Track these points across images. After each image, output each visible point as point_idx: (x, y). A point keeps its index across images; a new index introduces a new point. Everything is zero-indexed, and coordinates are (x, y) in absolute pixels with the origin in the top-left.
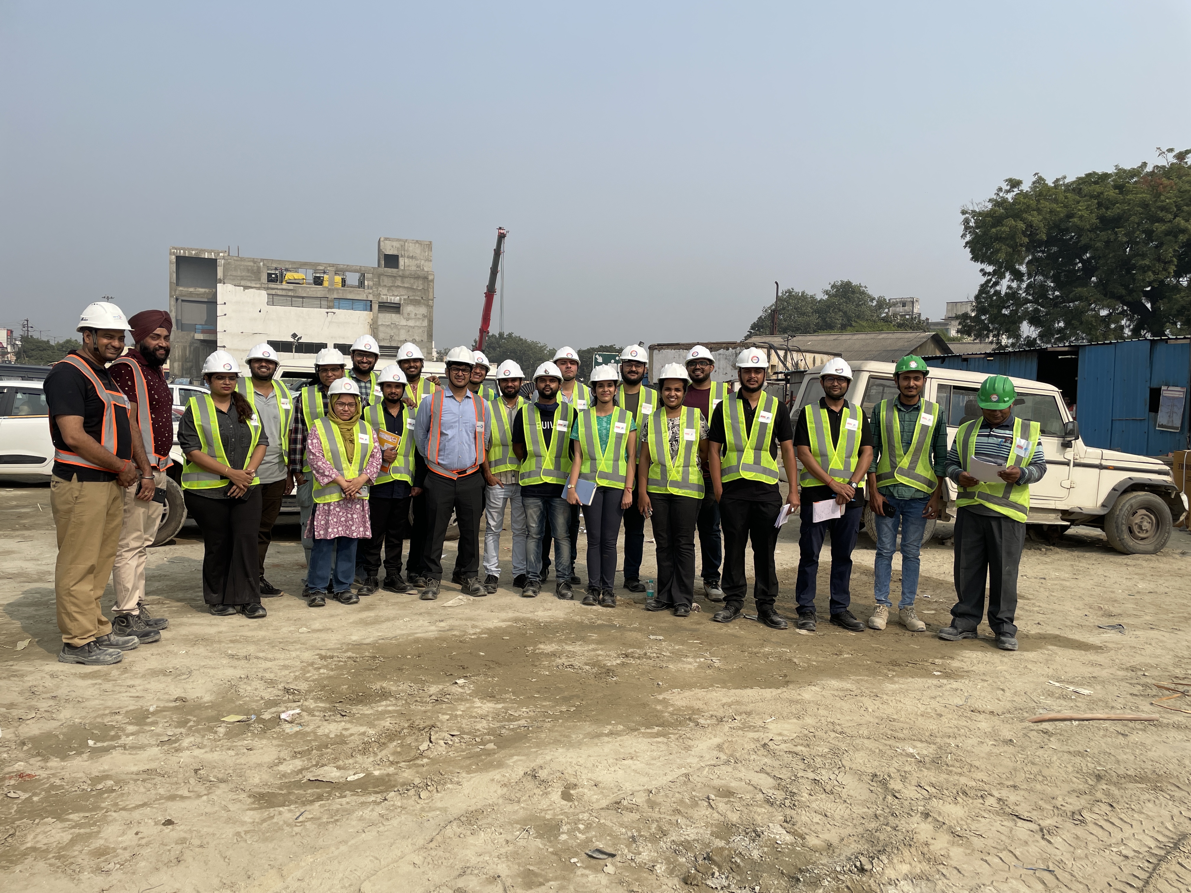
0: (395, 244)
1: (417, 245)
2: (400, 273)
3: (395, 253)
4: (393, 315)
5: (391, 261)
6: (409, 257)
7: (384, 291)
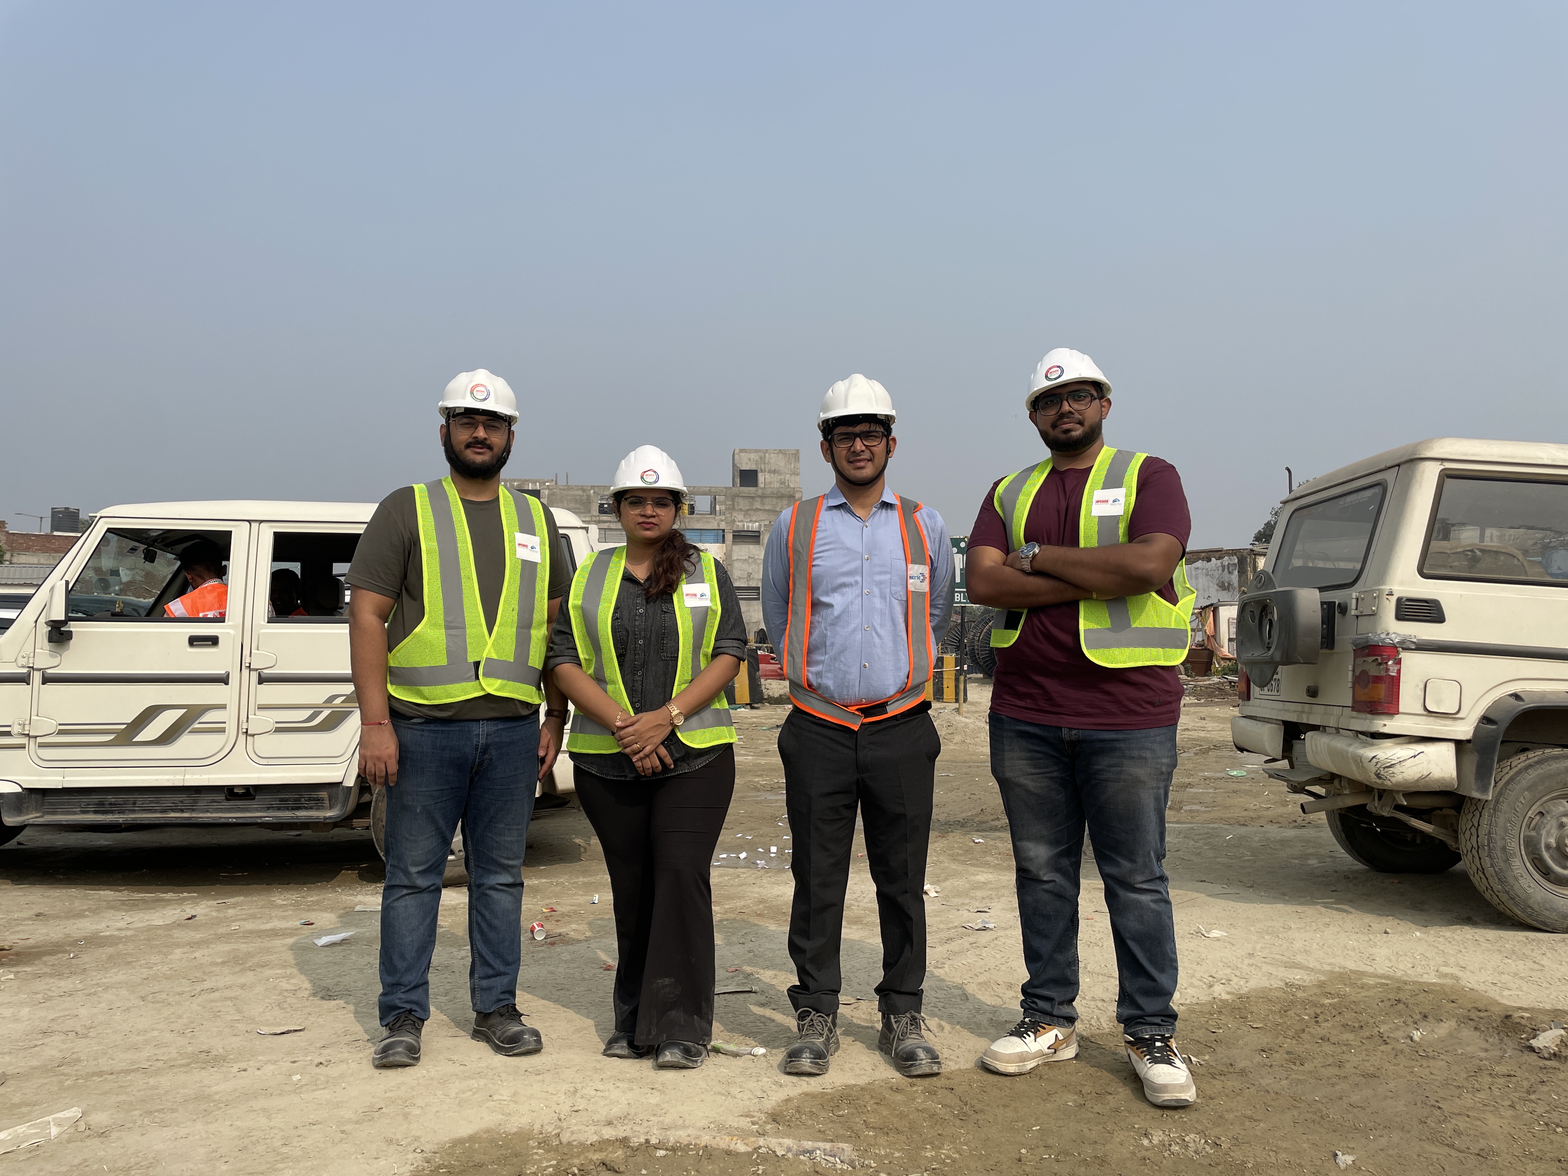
0: (752, 456)
1: (780, 455)
2: (760, 492)
3: (753, 467)
4: (751, 547)
5: (748, 477)
6: (770, 472)
7: (740, 517)
